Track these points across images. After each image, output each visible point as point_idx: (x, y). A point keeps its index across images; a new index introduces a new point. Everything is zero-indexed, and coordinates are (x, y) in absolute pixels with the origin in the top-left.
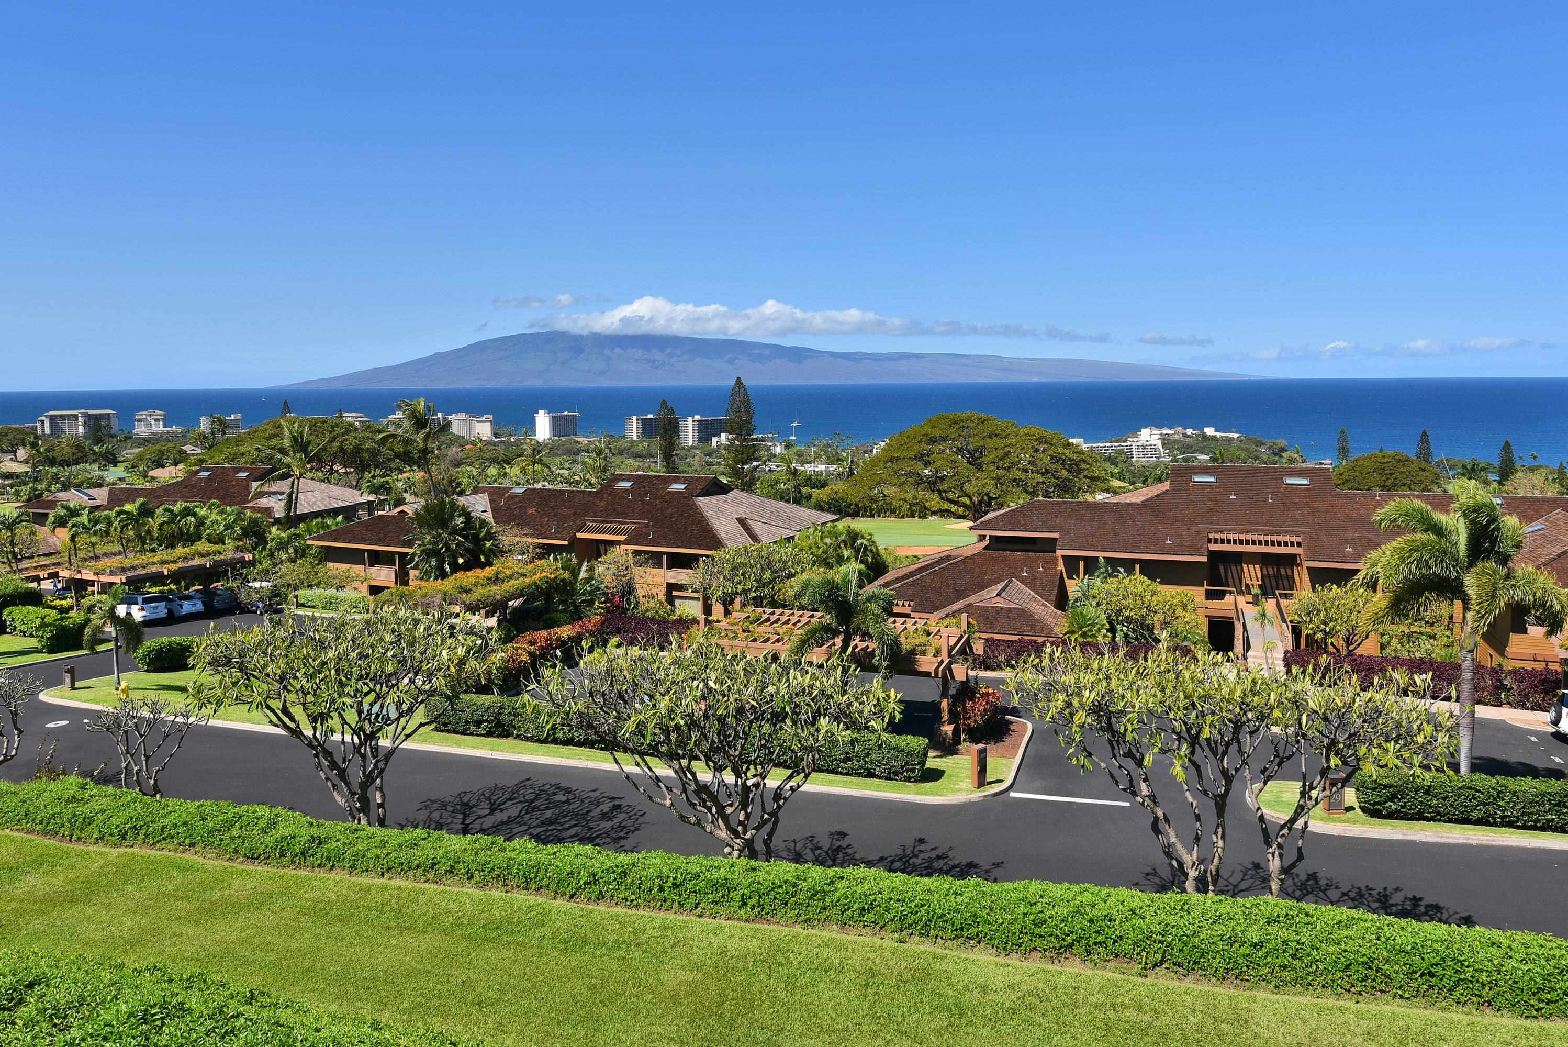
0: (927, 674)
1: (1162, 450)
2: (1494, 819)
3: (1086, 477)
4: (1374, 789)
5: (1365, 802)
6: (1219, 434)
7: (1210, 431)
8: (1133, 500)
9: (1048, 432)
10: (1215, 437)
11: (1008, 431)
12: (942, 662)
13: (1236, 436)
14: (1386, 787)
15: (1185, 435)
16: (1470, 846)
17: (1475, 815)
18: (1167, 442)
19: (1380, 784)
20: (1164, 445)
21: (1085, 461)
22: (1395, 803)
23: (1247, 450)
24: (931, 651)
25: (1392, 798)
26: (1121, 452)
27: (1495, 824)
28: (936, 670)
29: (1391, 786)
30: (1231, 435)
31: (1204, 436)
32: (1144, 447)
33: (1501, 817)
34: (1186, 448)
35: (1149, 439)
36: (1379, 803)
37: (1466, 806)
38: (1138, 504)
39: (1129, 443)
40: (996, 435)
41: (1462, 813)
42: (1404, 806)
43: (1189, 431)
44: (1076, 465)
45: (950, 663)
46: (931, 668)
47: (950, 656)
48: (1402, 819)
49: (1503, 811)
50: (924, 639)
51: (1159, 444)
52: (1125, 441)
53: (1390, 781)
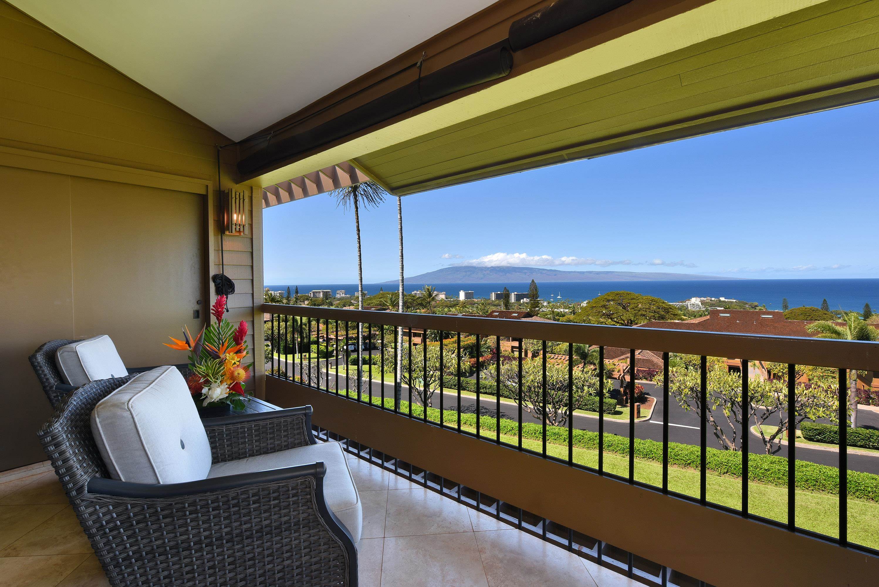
0: (616, 379)
1: (701, 306)
2: (869, 446)
3: (671, 314)
4: (810, 430)
5: (806, 435)
6: (726, 300)
7: (722, 299)
8: (694, 322)
9: (656, 298)
10: (725, 301)
11: (639, 298)
12: (621, 375)
13: (734, 301)
14: (815, 430)
15: (711, 300)
16: (858, 455)
17: (859, 443)
18: (703, 303)
19: (813, 429)
20: (702, 304)
21: (671, 308)
22: (820, 436)
23: (740, 306)
24: (616, 370)
25: (819, 434)
26: (683, 306)
27: (869, 448)
28: (619, 377)
29: (818, 430)
30: (732, 300)
31: (720, 301)
32: (693, 305)
33: (872, 445)
34: (712, 305)
35: (695, 301)
36: (812, 436)
37: (854, 440)
38: (696, 324)
39: (686, 303)
40: (634, 299)
41: (853, 442)
42: (825, 438)
43: (713, 299)
44: (667, 310)
45: (624, 375)
46: (617, 376)
47: (624, 373)
48: (823, 442)
49: (873, 443)
50: (613, 367)
51: (700, 304)
52: (685, 302)
53: (817, 427)
